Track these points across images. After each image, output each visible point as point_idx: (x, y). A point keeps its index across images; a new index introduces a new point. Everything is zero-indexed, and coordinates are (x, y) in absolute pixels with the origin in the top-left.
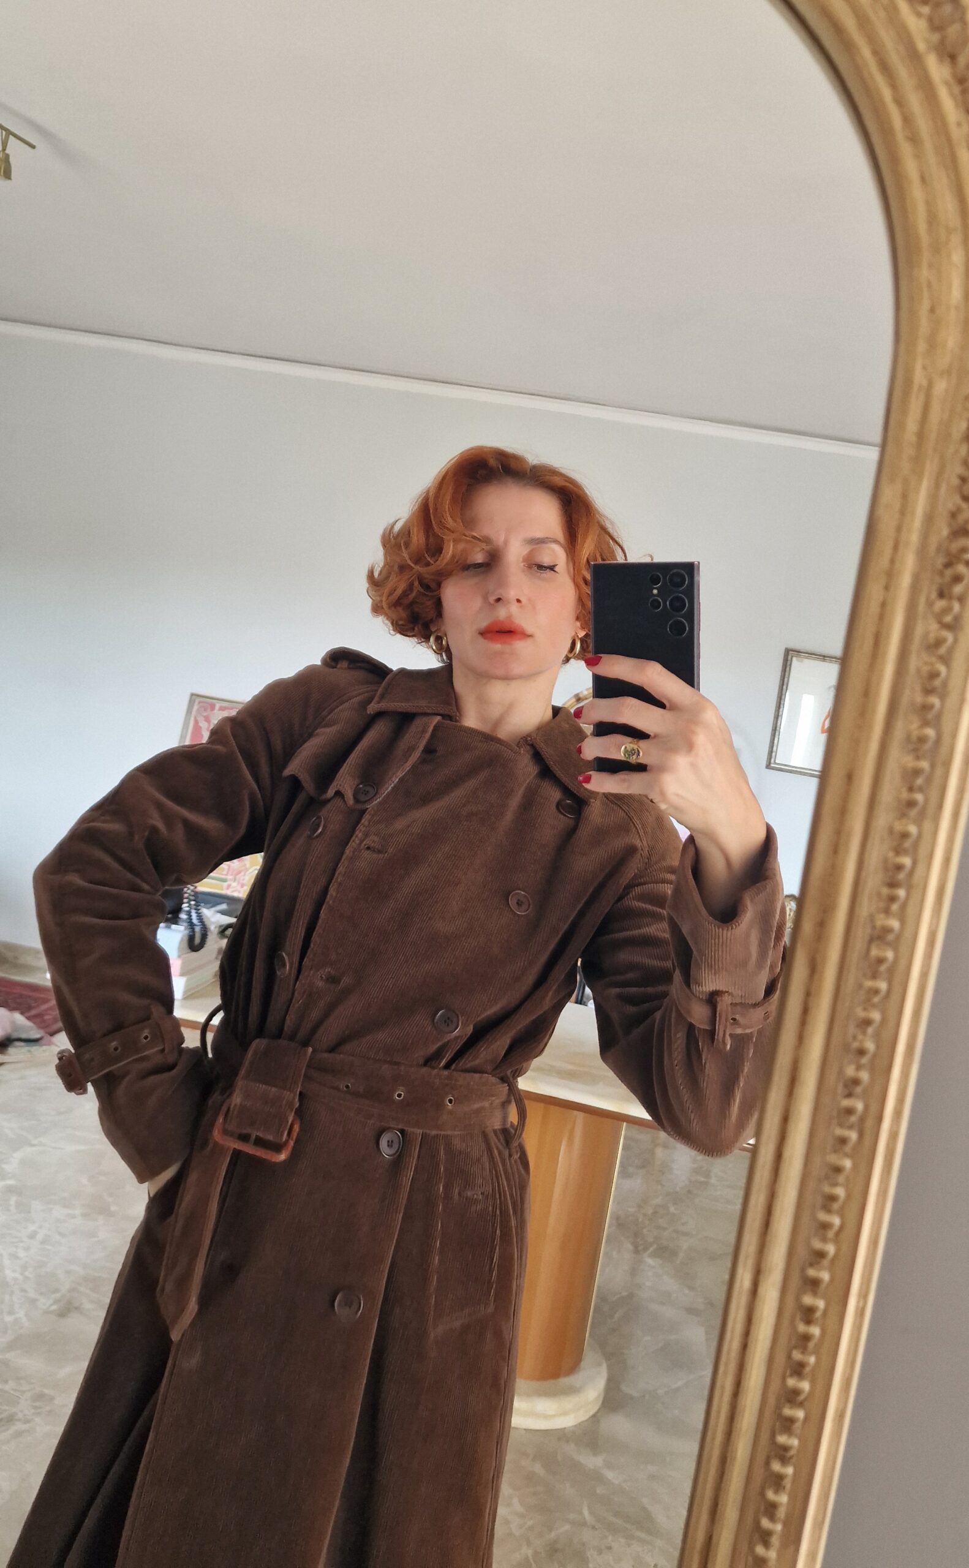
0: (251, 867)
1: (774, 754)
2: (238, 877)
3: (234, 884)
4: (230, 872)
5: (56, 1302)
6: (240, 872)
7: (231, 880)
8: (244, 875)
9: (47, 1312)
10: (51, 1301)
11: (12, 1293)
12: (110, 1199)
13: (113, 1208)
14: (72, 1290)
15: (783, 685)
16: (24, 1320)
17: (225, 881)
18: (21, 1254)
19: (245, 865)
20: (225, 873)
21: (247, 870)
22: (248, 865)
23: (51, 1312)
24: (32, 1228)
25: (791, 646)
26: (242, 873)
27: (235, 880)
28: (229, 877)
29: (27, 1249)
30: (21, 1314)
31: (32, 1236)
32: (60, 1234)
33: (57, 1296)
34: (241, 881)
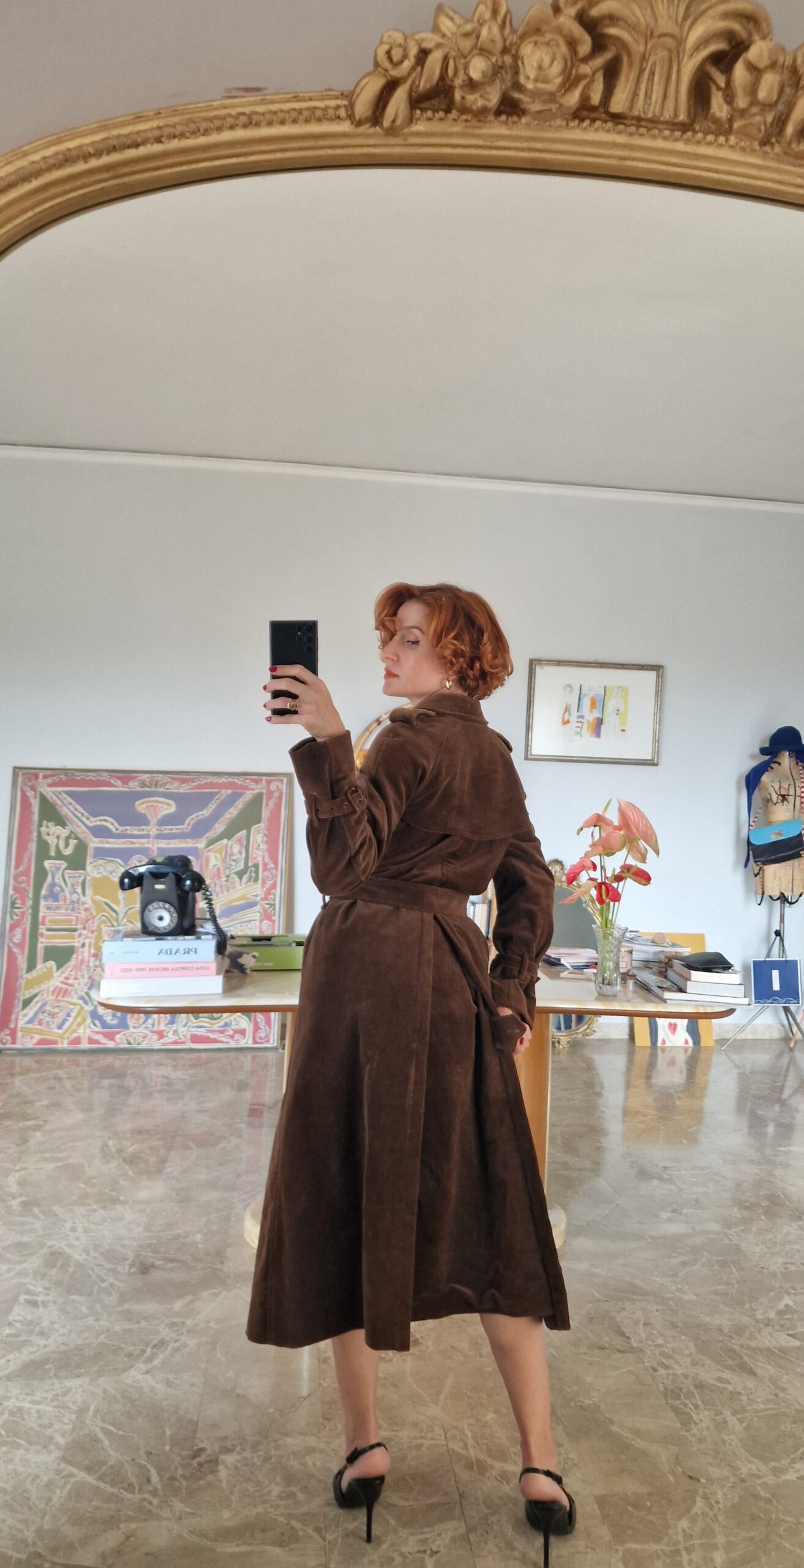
0: (97, 914)
1: (529, 748)
2: (87, 925)
3: (85, 932)
4: (79, 922)
5: (132, 1266)
6: (87, 921)
7: (81, 929)
8: (93, 923)
9: (130, 1274)
10: (127, 1267)
11: (92, 1269)
12: (114, 1194)
13: (122, 1198)
14: (138, 1256)
15: (531, 690)
16: (117, 1282)
17: (75, 930)
18: (76, 1243)
19: (91, 914)
20: (74, 923)
21: (94, 917)
22: (94, 913)
23: (135, 1273)
24: (68, 1225)
25: (533, 657)
26: (91, 921)
27: (84, 928)
28: (79, 927)
29: (78, 1239)
30: (111, 1280)
31: (73, 1230)
32: (94, 1224)
33: (130, 1261)
34: (91, 928)
